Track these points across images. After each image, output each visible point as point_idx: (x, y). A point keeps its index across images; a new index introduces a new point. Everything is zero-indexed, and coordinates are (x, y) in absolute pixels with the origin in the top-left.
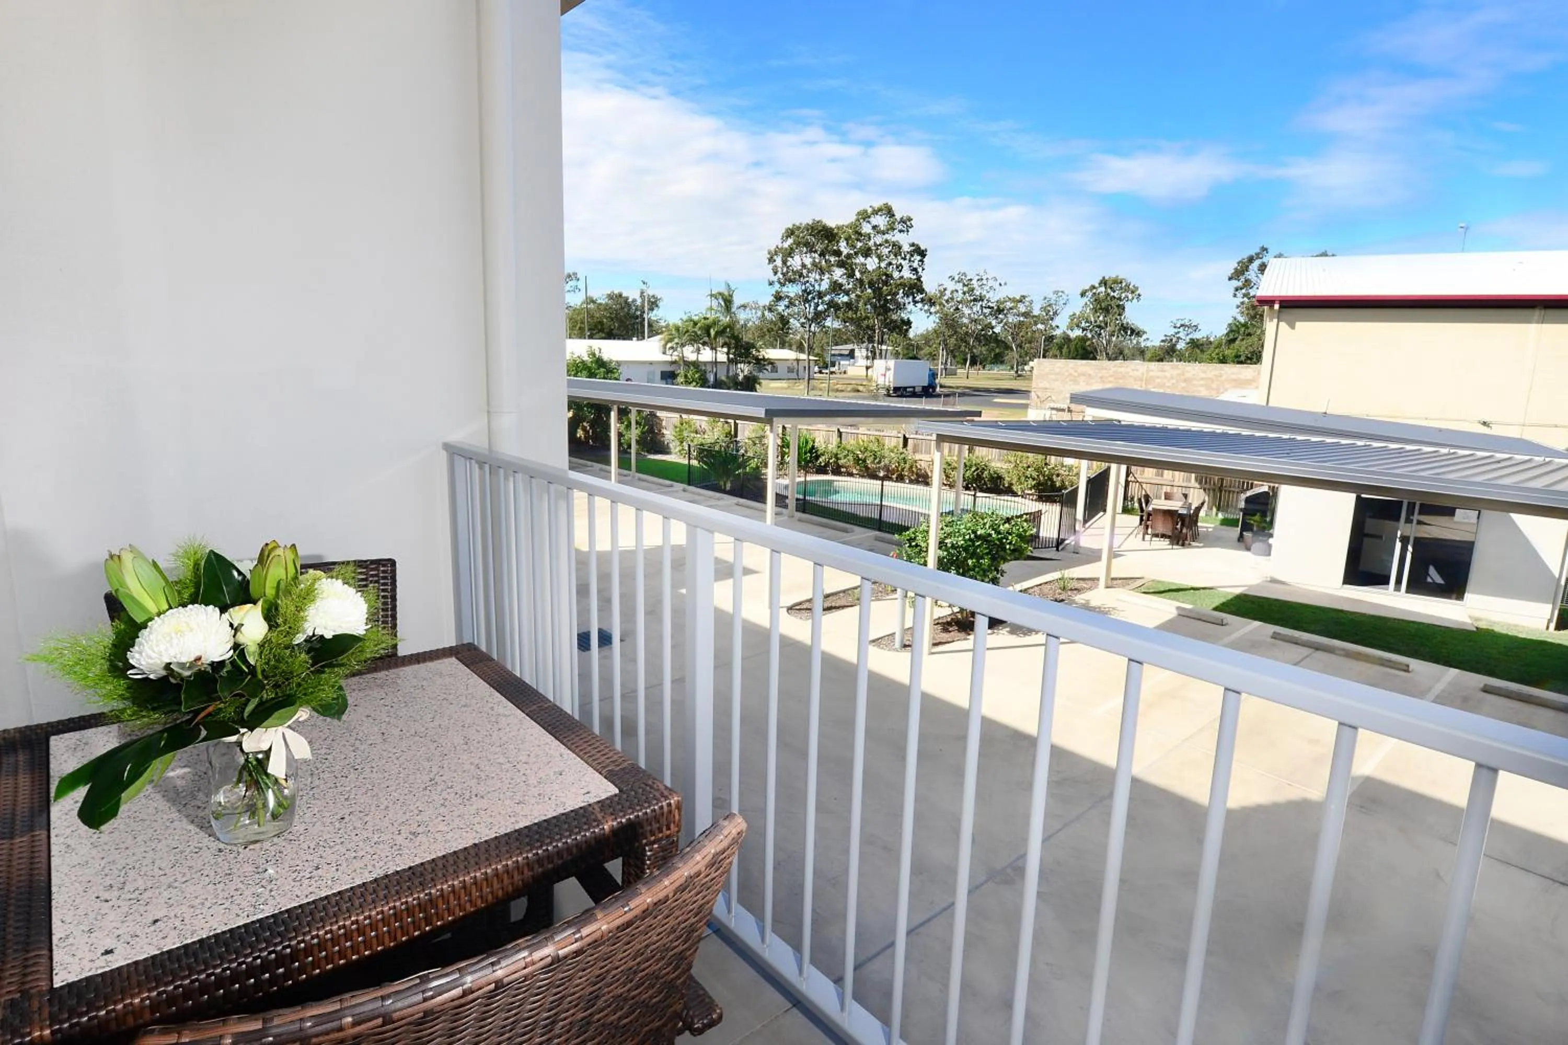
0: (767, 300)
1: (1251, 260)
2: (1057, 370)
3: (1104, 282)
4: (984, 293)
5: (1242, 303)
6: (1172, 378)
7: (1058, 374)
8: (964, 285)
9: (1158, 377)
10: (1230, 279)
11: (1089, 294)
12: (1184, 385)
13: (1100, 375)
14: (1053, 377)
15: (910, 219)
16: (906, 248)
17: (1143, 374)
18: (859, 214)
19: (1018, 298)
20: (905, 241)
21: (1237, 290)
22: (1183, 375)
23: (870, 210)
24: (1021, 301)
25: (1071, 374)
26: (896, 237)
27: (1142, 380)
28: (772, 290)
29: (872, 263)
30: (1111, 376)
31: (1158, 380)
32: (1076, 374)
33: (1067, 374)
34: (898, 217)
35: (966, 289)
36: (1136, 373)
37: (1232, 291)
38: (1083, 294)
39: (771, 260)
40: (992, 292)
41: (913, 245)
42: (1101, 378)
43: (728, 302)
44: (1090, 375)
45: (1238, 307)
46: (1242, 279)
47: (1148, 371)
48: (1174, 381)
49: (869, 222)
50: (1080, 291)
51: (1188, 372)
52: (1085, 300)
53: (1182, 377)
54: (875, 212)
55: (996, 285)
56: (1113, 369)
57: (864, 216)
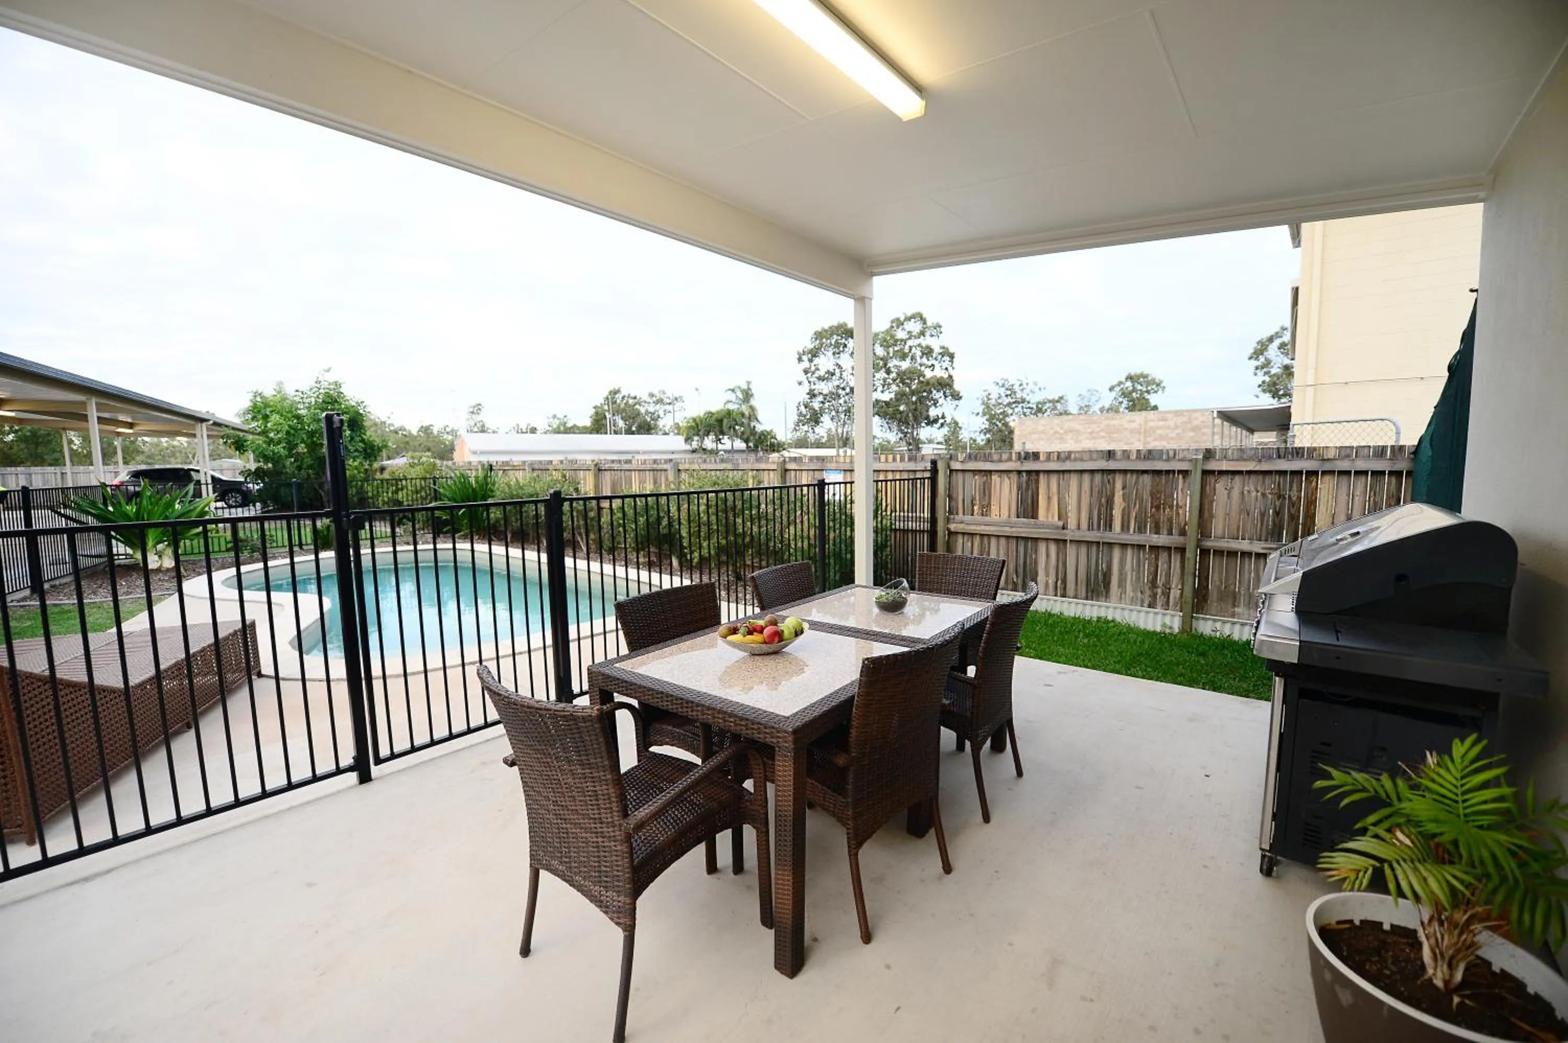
0: (803, 396)
1: (1271, 340)
2: (1041, 428)
3: (1130, 378)
4: (1025, 396)
5: (1264, 382)
6: (1177, 427)
7: (1043, 432)
8: (1007, 389)
9: (1159, 428)
10: (1250, 358)
11: (1117, 389)
12: (1192, 434)
13: (1090, 430)
14: (1036, 436)
15: (940, 327)
16: (937, 350)
17: (1140, 425)
18: (892, 322)
19: (1056, 398)
20: (935, 344)
21: (1257, 368)
22: (1190, 422)
23: (902, 319)
24: (1058, 401)
25: (1056, 432)
26: (926, 341)
27: (1140, 433)
28: (806, 388)
29: (905, 365)
30: (1102, 431)
31: (1159, 432)
32: (1062, 431)
33: (1052, 432)
34: (929, 324)
35: (1009, 392)
36: (1135, 425)
37: (1253, 369)
38: (1111, 389)
39: (800, 360)
40: (1031, 395)
41: (943, 348)
42: (1091, 433)
43: (747, 395)
44: (1078, 431)
45: (1259, 386)
46: (1262, 359)
47: (1146, 421)
48: (1179, 431)
49: (903, 329)
50: (1109, 386)
51: (1196, 419)
52: (1113, 394)
53: (1189, 426)
54: (908, 319)
55: (1036, 389)
56: (1107, 422)
57: (898, 323)
